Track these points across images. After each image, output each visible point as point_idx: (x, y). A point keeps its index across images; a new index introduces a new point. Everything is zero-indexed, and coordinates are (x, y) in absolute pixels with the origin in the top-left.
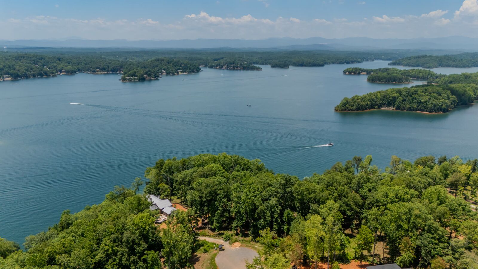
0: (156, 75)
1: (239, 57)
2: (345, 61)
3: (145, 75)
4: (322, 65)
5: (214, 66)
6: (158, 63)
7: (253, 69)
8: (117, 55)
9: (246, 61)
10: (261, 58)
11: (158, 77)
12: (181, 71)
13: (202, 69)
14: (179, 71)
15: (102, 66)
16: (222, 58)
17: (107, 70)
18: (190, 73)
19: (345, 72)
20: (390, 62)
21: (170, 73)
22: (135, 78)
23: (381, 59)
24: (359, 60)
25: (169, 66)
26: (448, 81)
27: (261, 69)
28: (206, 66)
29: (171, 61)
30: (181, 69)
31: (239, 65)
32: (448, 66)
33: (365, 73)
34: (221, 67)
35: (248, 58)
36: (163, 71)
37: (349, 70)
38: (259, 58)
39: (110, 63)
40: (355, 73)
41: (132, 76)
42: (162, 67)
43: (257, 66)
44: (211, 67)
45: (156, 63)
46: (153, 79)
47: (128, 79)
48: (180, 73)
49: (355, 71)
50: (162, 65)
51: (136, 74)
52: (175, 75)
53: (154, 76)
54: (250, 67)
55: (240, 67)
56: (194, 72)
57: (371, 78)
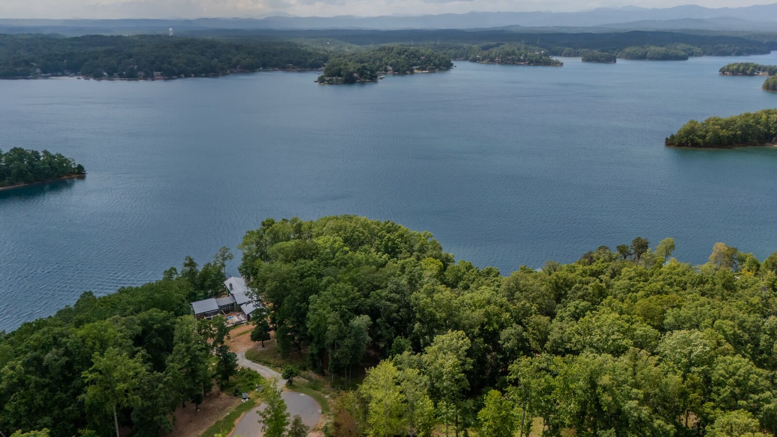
0: (374, 75)
3: (356, 73)
4: (685, 58)
5: (479, 59)
6: (383, 53)
7: (548, 63)
11: (376, 77)
12: (418, 67)
13: (454, 65)
14: (415, 67)
15: (296, 59)
18: (432, 71)
19: (723, 71)
21: (402, 70)
22: (339, 78)
25: (399, 60)
27: (562, 64)
28: (467, 58)
29: (406, 51)
30: (419, 65)
33: (767, 73)
34: (492, 61)
35: (546, 44)
36: (390, 68)
37: (731, 68)
43: (554, 58)
44: (474, 60)
45: (379, 54)
46: (368, 80)
48: (416, 71)
49: (744, 69)
50: (388, 58)
51: (342, 72)
52: (407, 74)
53: (370, 75)
54: (541, 60)
55: (524, 61)
56: (441, 70)
57: (770, 84)
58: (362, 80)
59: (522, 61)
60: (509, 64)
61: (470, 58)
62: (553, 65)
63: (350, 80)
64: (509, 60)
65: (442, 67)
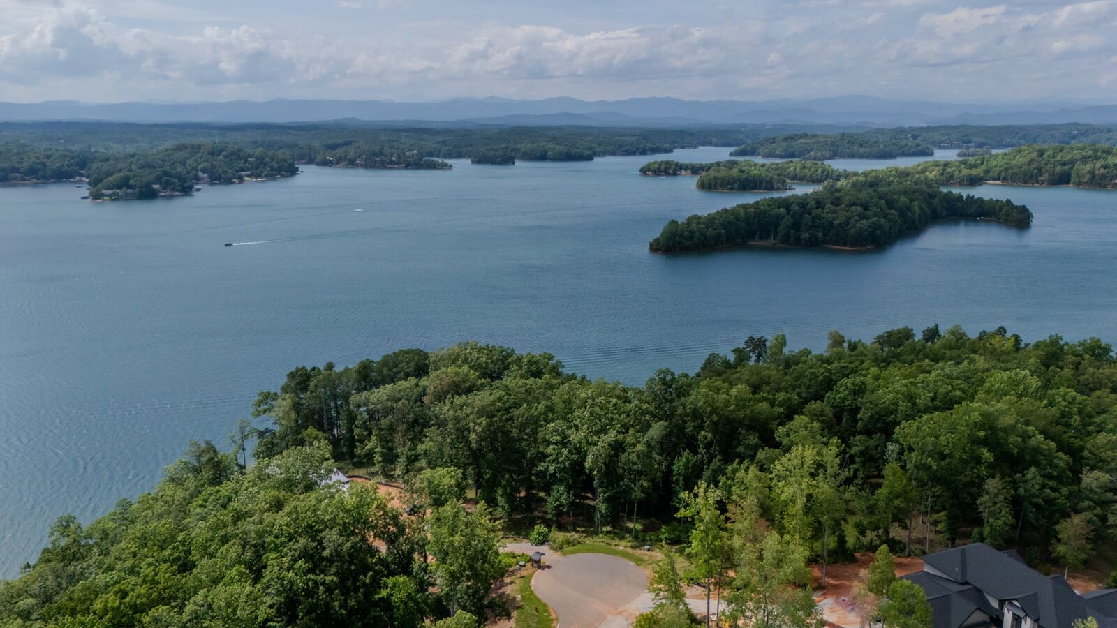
0: (186, 184)
1: (390, 141)
2: (638, 149)
3: (155, 184)
4: (590, 158)
5: (331, 162)
6: (185, 154)
7: (431, 166)
8: (61, 139)
9: (410, 150)
10: (444, 142)
11: (191, 188)
12: (249, 173)
13: (300, 170)
14: (243, 173)
15: (25, 165)
16: (348, 143)
17: (41, 173)
18: (272, 176)
19: (644, 171)
20: (733, 149)
21: (219, 179)
22: (129, 191)
23: (711, 144)
24: (667, 146)
25: (214, 162)
26: (866, 182)
27: (451, 166)
28: (310, 161)
29: (223, 151)
30: (247, 170)
31: (394, 159)
32: (852, 156)
33: (689, 172)
34: (351, 163)
35: (414, 142)
36: (201, 174)
37: (652, 167)
38: (438, 143)
39: (48, 157)
40: (667, 173)
41: (120, 187)
42: (197, 166)
43: (438, 160)
44: (324, 163)
45: (178, 155)
46: (178, 193)
47: (110, 195)
48: (246, 178)
49: (666, 168)
50: (196, 161)
51: (131, 182)
52: (233, 183)
53: (180, 185)
54: (422, 162)
55: (398, 163)
56: (283, 176)
57: (705, 182)
58: (168, 193)
59: (396, 164)
60: (378, 168)
61: (317, 160)
62: (439, 169)
63: (147, 194)
64: (376, 162)
65: (283, 173)
